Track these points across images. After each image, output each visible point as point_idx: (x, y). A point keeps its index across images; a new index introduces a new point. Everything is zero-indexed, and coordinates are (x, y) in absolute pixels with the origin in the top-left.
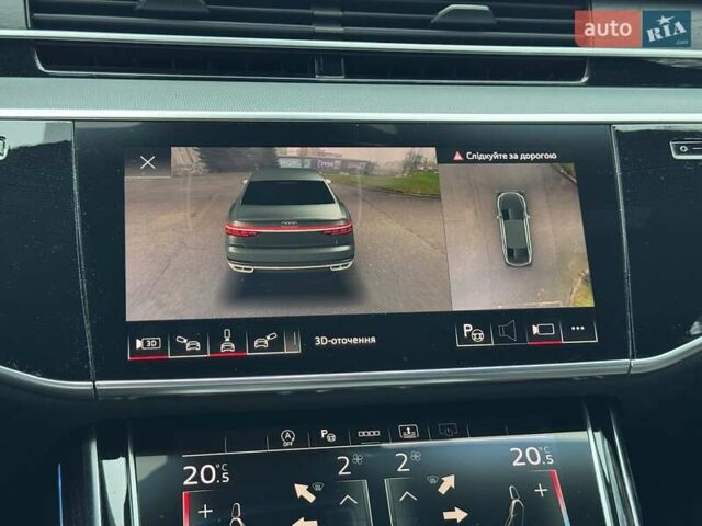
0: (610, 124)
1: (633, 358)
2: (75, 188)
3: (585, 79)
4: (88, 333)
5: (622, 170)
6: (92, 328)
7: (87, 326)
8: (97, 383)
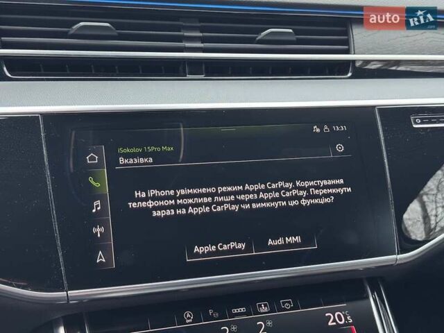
0: (373, 107)
1: (398, 254)
2: (45, 160)
3: (350, 74)
4: (61, 259)
5: (384, 136)
6: (63, 255)
7: (60, 254)
8: (69, 292)
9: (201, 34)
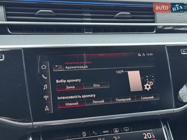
0: (165, 45)
1: (175, 108)
2: (24, 68)
3: (155, 32)
4: (30, 109)
5: (169, 58)
6: (31, 107)
7: (30, 107)
8: (33, 123)
9: (91, 15)
